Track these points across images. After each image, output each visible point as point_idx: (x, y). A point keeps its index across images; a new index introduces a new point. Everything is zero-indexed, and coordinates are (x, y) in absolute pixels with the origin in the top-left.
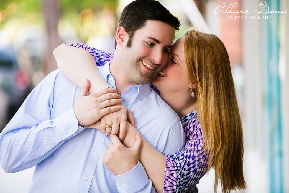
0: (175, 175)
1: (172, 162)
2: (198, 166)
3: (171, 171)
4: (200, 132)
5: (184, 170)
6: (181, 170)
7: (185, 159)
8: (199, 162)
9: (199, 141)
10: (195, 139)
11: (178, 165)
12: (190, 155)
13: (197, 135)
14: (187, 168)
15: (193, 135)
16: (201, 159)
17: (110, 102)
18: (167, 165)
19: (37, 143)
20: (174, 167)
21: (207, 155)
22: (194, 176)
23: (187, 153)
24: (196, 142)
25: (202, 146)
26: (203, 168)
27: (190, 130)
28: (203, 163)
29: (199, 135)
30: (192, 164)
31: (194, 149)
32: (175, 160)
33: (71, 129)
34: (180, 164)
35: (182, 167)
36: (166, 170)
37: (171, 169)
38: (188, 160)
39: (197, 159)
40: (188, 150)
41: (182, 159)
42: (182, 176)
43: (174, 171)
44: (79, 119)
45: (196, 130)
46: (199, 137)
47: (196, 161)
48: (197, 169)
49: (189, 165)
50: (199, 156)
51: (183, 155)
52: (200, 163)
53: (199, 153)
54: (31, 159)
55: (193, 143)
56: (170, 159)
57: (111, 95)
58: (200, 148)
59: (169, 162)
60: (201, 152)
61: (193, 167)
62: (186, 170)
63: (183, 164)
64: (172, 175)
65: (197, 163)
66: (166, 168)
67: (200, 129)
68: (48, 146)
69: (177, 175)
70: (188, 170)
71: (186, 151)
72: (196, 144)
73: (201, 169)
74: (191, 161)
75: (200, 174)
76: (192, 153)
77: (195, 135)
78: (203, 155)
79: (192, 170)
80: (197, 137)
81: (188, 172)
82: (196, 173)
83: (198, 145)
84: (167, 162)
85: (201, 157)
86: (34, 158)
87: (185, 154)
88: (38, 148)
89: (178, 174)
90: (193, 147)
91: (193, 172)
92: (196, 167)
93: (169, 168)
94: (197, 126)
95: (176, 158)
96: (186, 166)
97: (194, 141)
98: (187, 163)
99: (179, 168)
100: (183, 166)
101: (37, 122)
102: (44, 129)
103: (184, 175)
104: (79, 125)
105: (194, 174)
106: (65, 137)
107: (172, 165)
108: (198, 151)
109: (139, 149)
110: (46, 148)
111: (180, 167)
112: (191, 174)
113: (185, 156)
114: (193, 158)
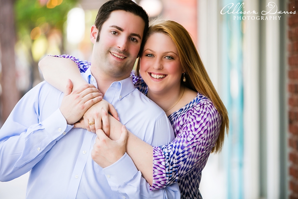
0: (163, 163)
1: (159, 152)
2: (188, 156)
3: (159, 159)
4: (190, 124)
5: (173, 159)
6: (170, 159)
7: (174, 149)
8: (188, 152)
9: (189, 133)
10: (185, 132)
11: (167, 154)
12: (179, 145)
13: (187, 128)
14: (176, 157)
15: (183, 128)
16: (190, 149)
17: (92, 95)
18: (154, 154)
19: (29, 147)
20: (162, 155)
21: (197, 146)
22: (184, 165)
23: (176, 143)
24: (186, 134)
25: (191, 138)
26: (193, 159)
27: (180, 124)
28: (193, 153)
29: (188, 128)
30: (181, 154)
31: (184, 140)
32: (164, 150)
33: (59, 129)
34: (169, 153)
35: (170, 156)
36: (154, 158)
37: (159, 157)
38: (177, 150)
39: (186, 149)
40: (177, 141)
41: (171, 149)
42: (171, 164)
43: (162, 159)
44: (67, 118)
45: (186, 123)
46: (189, 129)
47: (186, 151)
48: (187, 158)
49: (178, 154)
50: (188, 146)
51: (172, 146)
52: (190, 153)
53: (188, 144)
54: (24, 163)
55: (183, 135)
56: (158, 149)
57: (92, 89)
58: (189, 139)
59: (156, 152)
60: (190, 143)
61: (183, 157)
62: (175, 159)
63: (171, 153)
64: (160, 163)
65: (186, 153)
66: (154, 157)
67: (190, 122)
68: (40, 149)
69: (165, 163)
70: (178, 159)
71: (175, 142)
72: (185, 136)
73: (191, 158)
74: (180, 151)
75: (191, 164)
76: (181, 144)
77: (185, 127)
78: (193, 146)
79: (181, 159)
80: (187, 129)
81: (177, 161)
82: (187, 162)
83: (187, 136)
84: (154, 151)
85: (191, 147)
86: (26, 162)
87: (174, 145)
88: (30, 151)
89: (167, 162)
90: (182, 139)
91: (183, 161)
92: (186, 157)
93: (156, 156)
94: (187, 119)
95: (164, 148)
96: (175, 155)
97: (184, 133)
98: (176, 152)
99: (167, 157)
100: (172, 156)
101: (25, 128)
102: (34, 132)
103: (173, 164)
104: (68, 124)
105: (184, 163)
106: (54, 138)
107: (160, 154)
108: (188, 141)
109: (125, 141)
110: (37, 150)
111: (169, 155)
112: (181, 163)
113: (174, 147)
114: (183, 148)
